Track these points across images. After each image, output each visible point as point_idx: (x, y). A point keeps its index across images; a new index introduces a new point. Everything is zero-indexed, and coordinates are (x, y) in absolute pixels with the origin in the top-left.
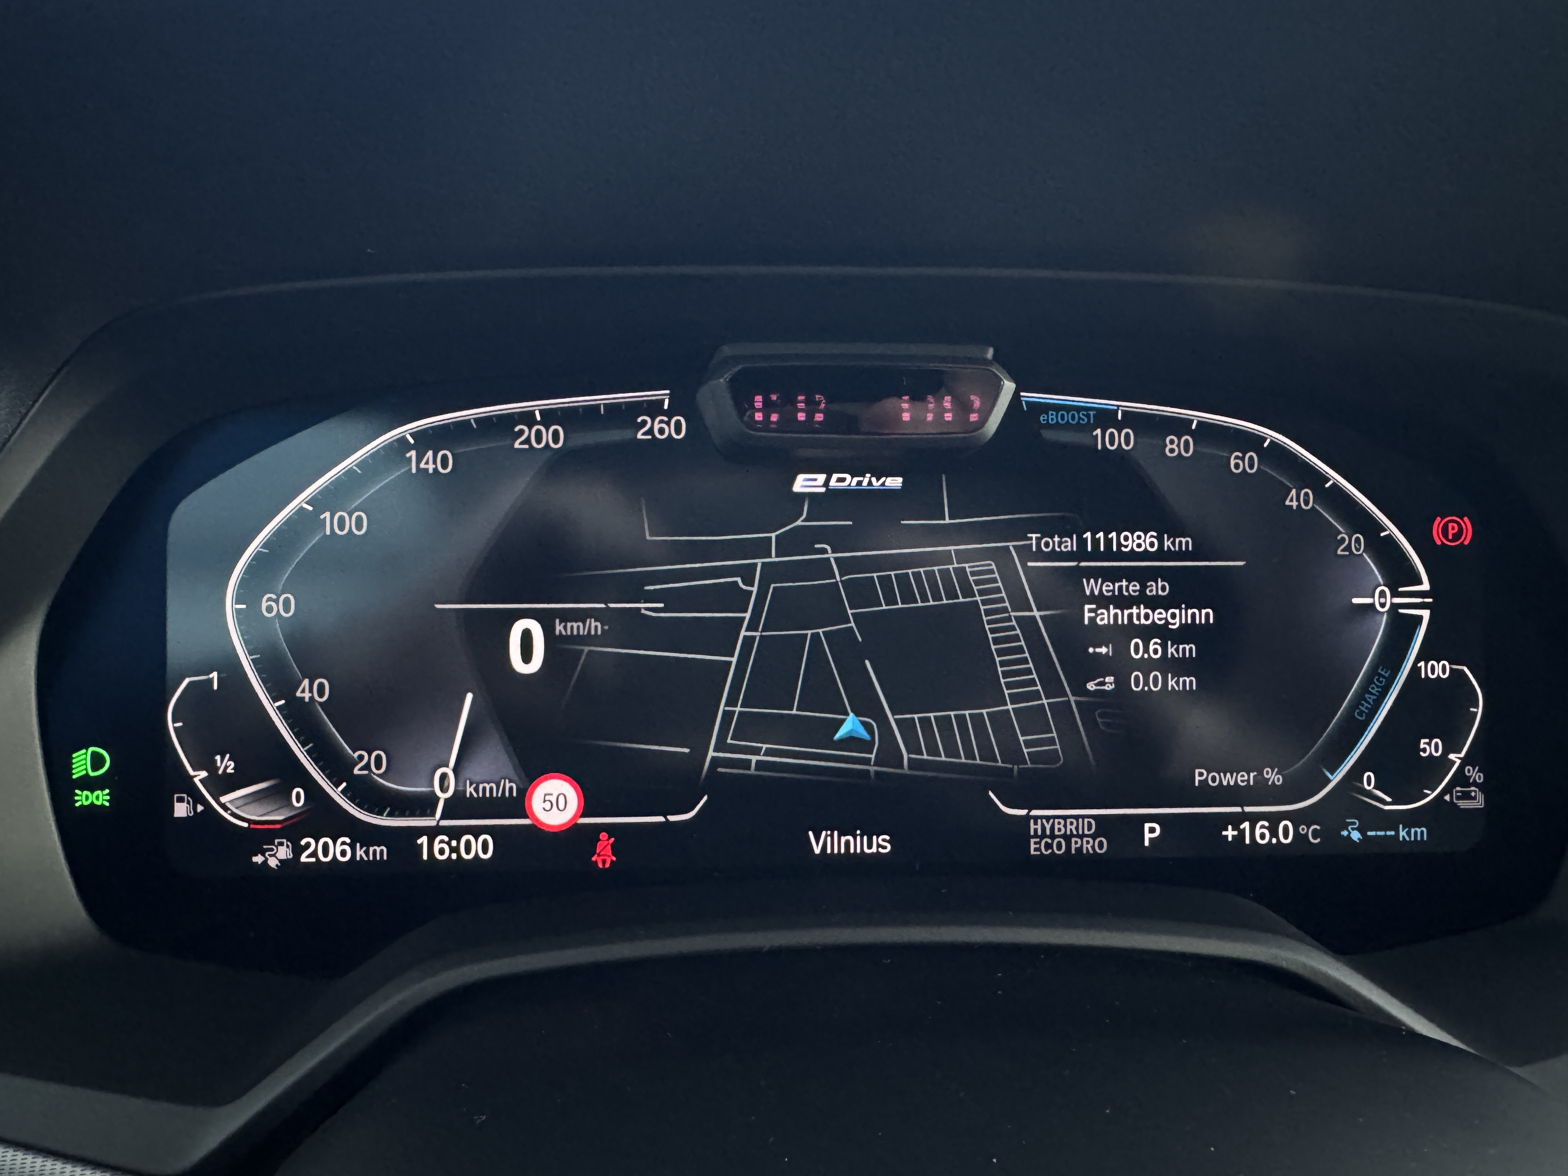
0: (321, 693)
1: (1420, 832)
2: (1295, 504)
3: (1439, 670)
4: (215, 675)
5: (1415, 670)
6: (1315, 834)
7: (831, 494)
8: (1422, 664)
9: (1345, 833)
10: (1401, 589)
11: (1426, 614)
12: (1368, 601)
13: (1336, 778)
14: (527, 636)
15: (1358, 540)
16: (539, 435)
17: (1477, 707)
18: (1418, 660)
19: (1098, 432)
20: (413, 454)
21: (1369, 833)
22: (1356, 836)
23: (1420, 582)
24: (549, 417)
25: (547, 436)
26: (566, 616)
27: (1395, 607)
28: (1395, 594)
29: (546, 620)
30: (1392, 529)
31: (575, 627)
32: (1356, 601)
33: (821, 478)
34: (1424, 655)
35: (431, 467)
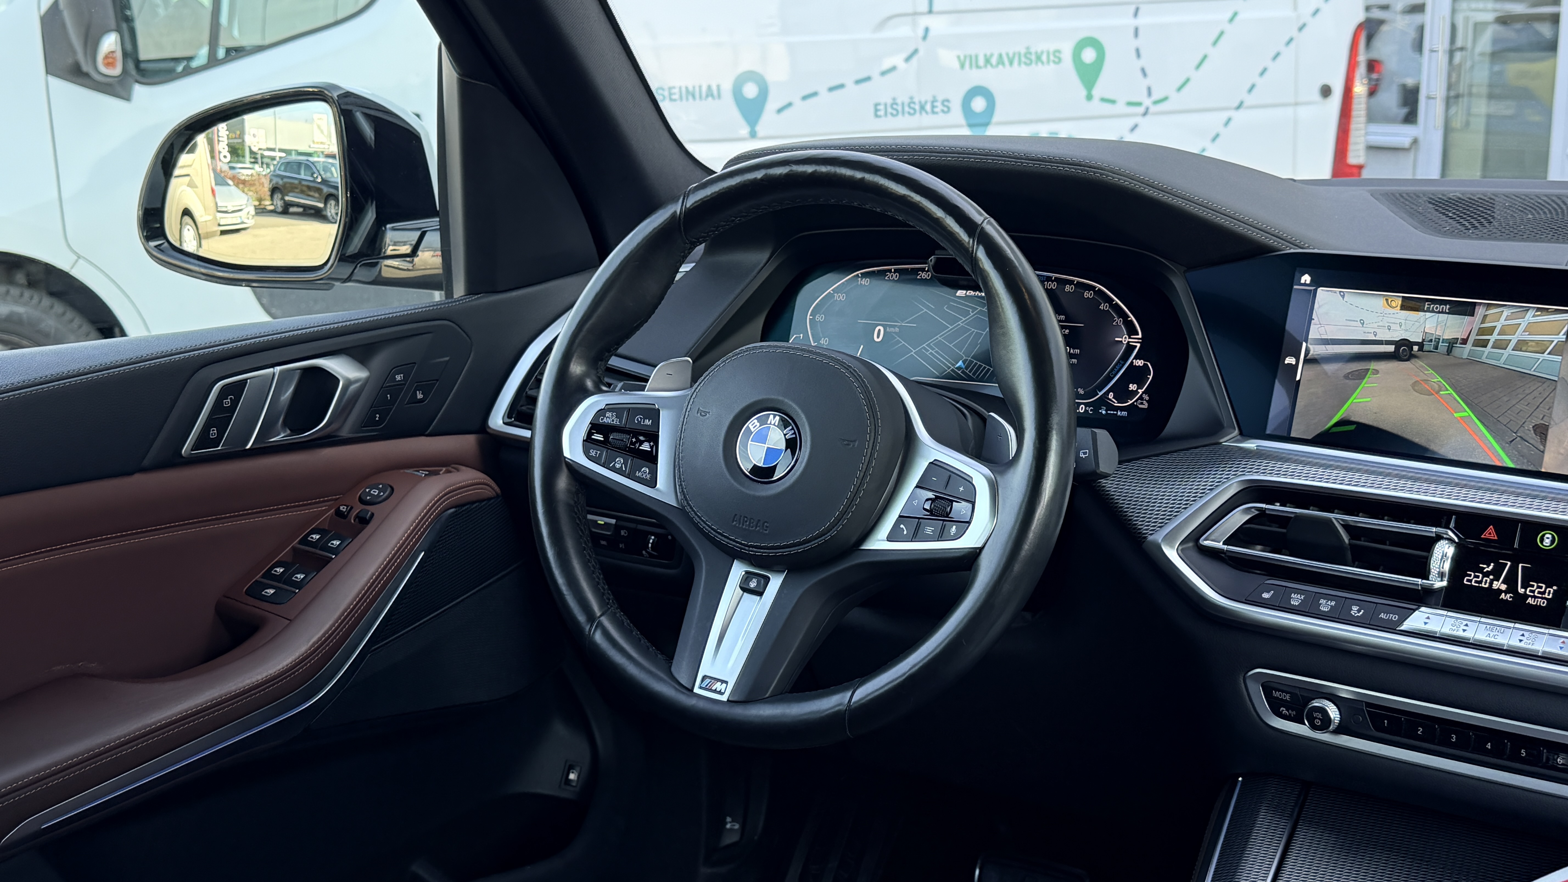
0: (826, 342)
1: (1125, 413)
2: (1102, 308)
3: (1140, 363)
4: (802, 335)
5: (1132, 362)
6: (1091, 410)
7: (967, 296)
8: (1134, 361)
9: (1100, 411)
10: (1132, 337)
11: (1138, 345)
12: (1120, 339)
13: (1100, 394)
14: (879, 330)
15: (1120, 321)
16: (892, 275)
17: (1150, 375)
18: (1133, 359)
19: (1046, 283)
20: (860, 279)
21: (1109, 412)
22: (1104, 412)
23: (1138, 335)
24: (896, 271)
25: (894, 276)
26: (891, 326)
27: (1129, 342)
28: (1130, 338)
29: (885, 327)
30: (1132, 318)
31: (892, 329)
32: (1116, 339)
33: (964, 292)
34: (1136, 358)
35: (863, 283)
